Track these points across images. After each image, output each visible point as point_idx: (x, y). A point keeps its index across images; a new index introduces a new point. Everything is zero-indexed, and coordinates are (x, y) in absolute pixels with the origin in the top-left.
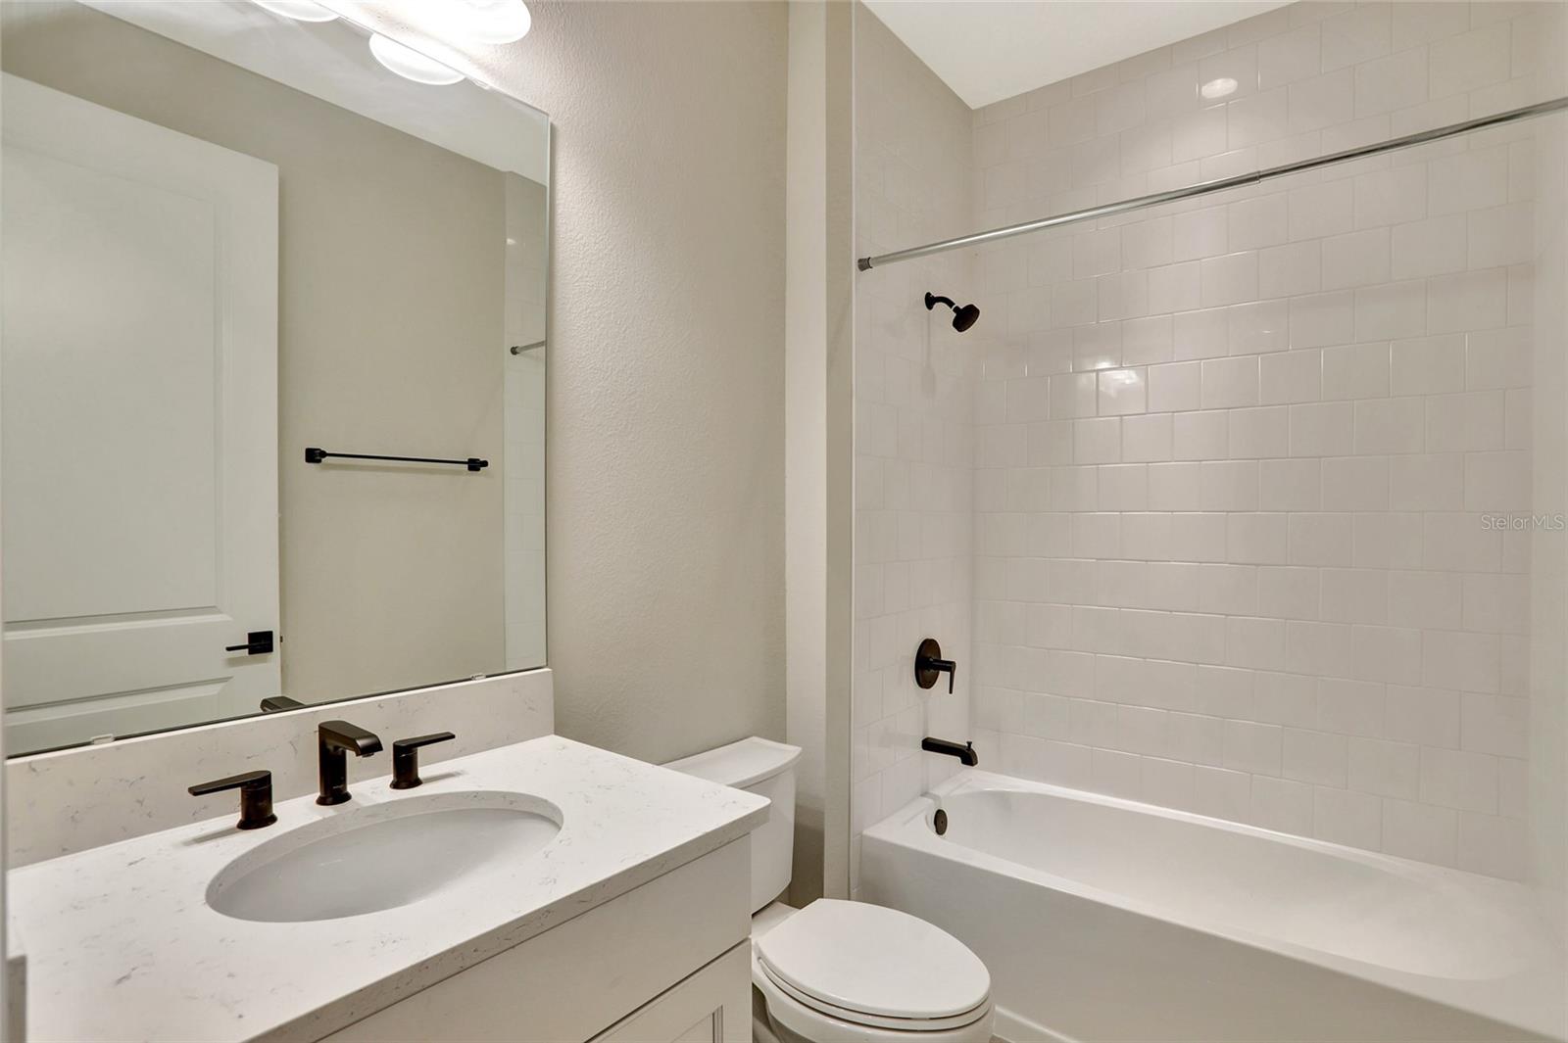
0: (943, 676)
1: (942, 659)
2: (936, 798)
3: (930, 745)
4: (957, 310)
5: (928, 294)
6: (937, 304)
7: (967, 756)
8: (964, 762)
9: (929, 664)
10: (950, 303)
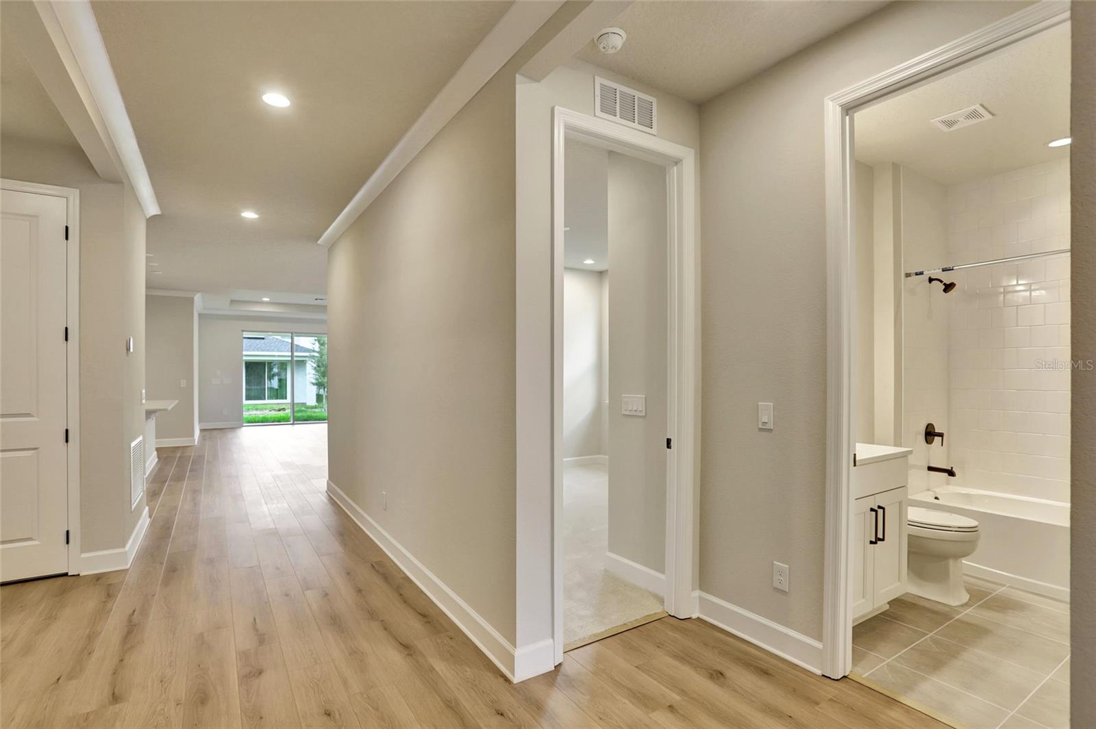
0: (937, 440)
1: (936, 431)
2: (935, 492)
3: (930, 469)
4: (945, 284)
5: (930, 278)
6: (934, 282)
7: (951, 473)
8: (949, 475)
9: (930, 434)
10: (941, 281)
